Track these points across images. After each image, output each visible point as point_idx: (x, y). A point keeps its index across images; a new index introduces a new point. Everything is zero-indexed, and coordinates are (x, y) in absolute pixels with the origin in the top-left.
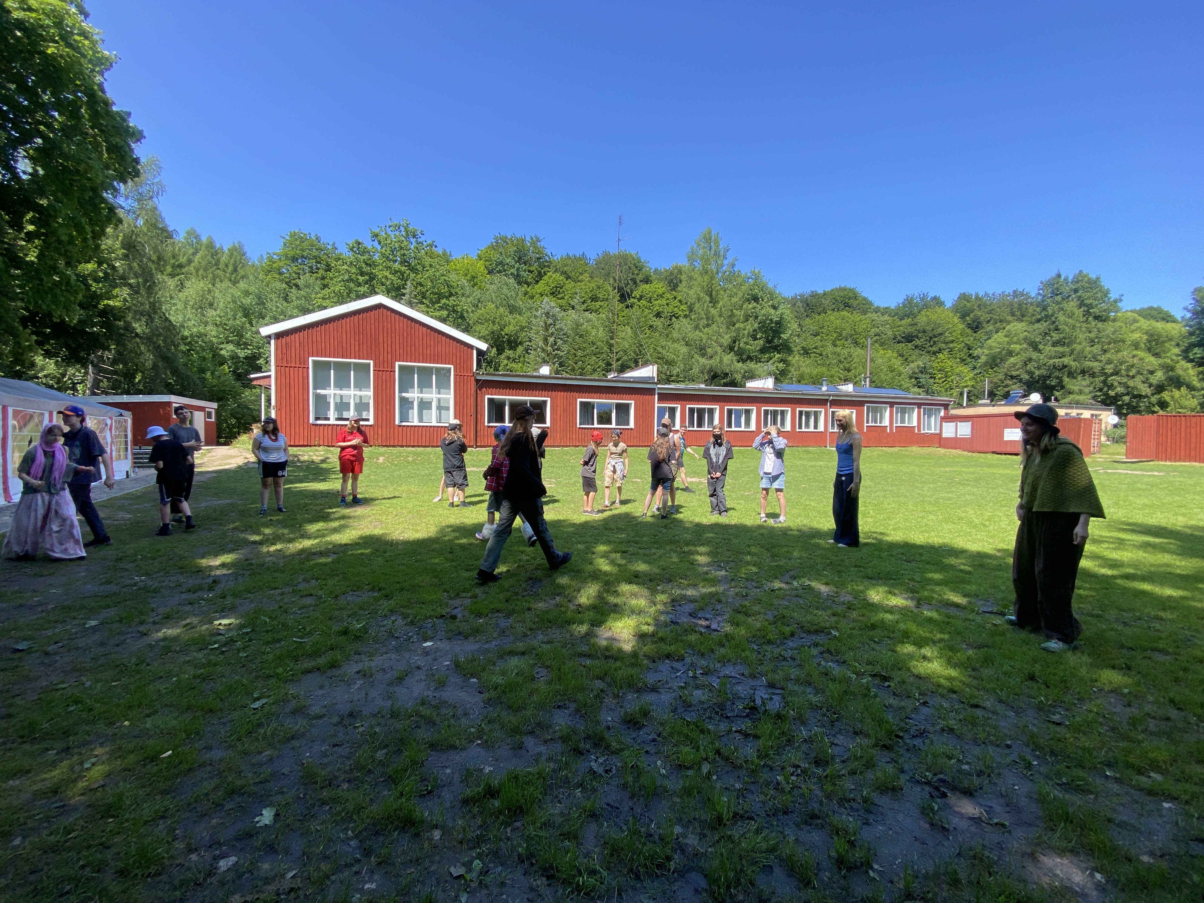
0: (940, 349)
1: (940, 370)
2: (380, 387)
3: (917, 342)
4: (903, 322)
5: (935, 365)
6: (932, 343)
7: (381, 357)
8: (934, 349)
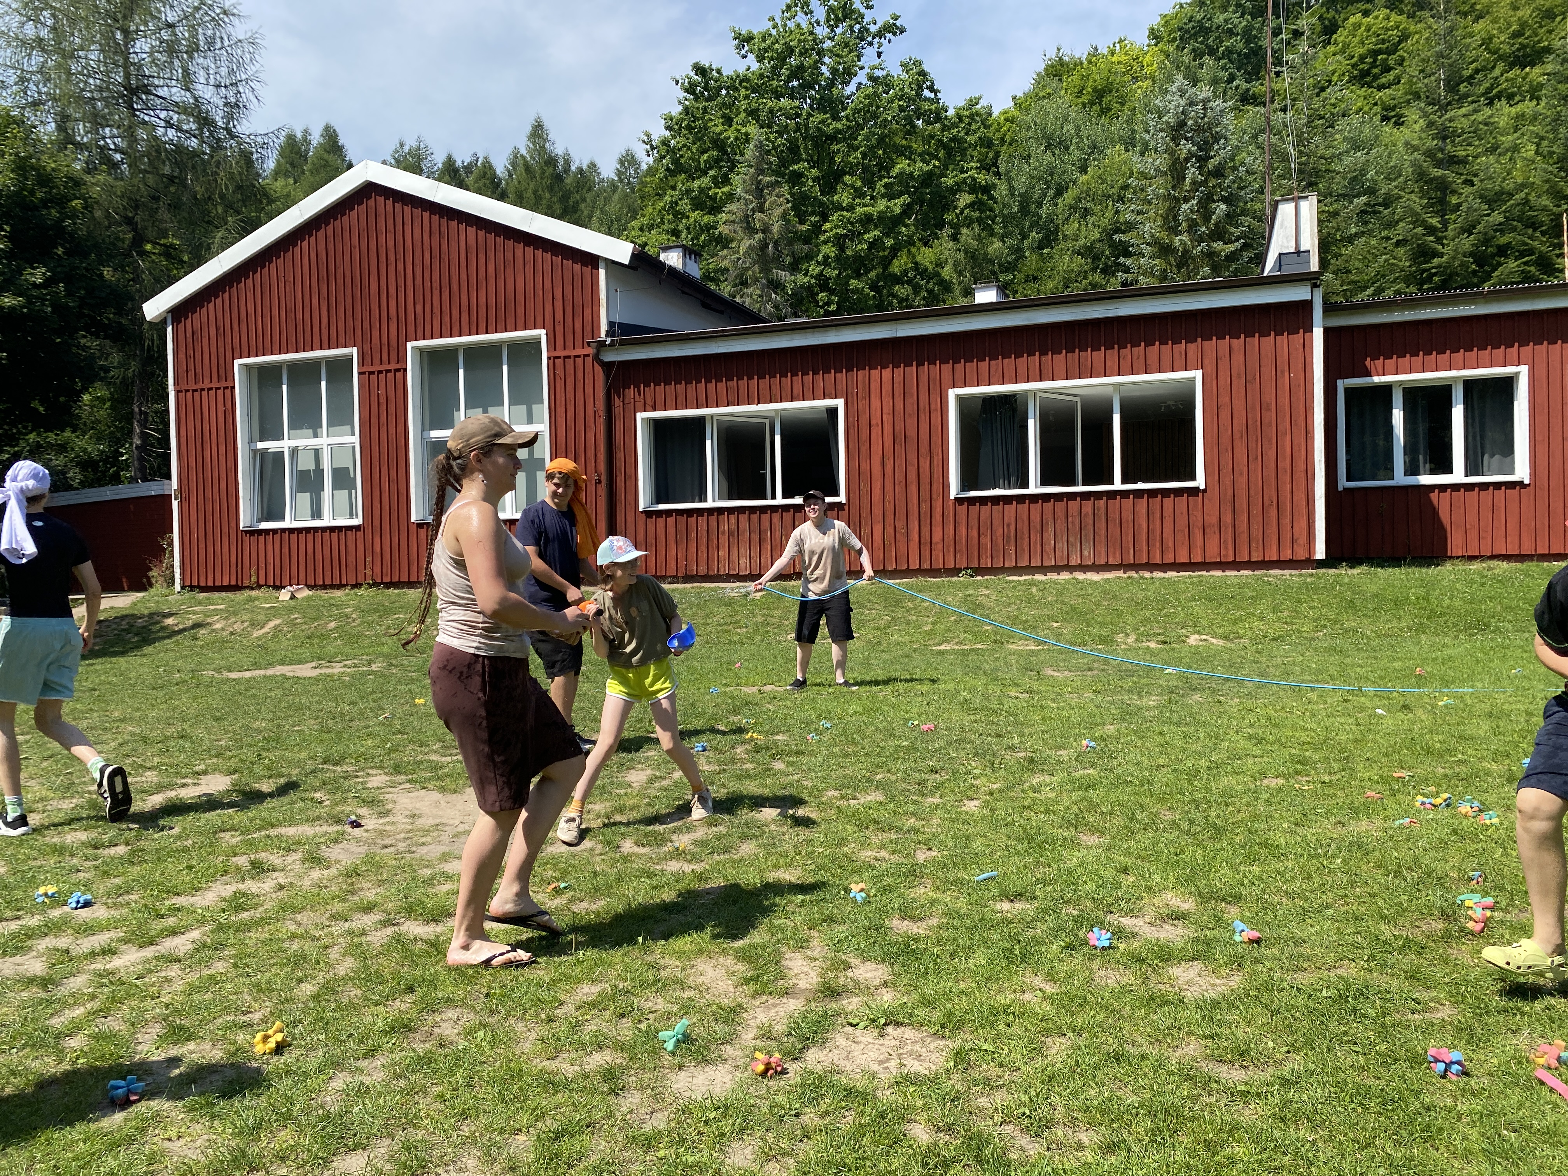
2: (374, 420)
7: (376, 334)
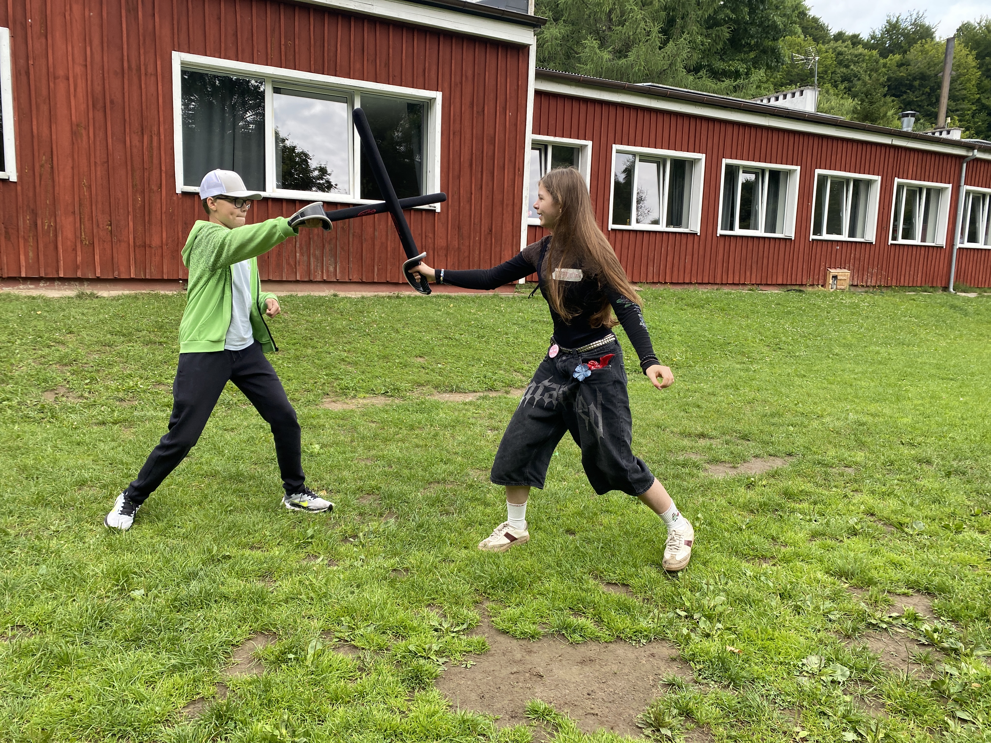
3: (912, 96)
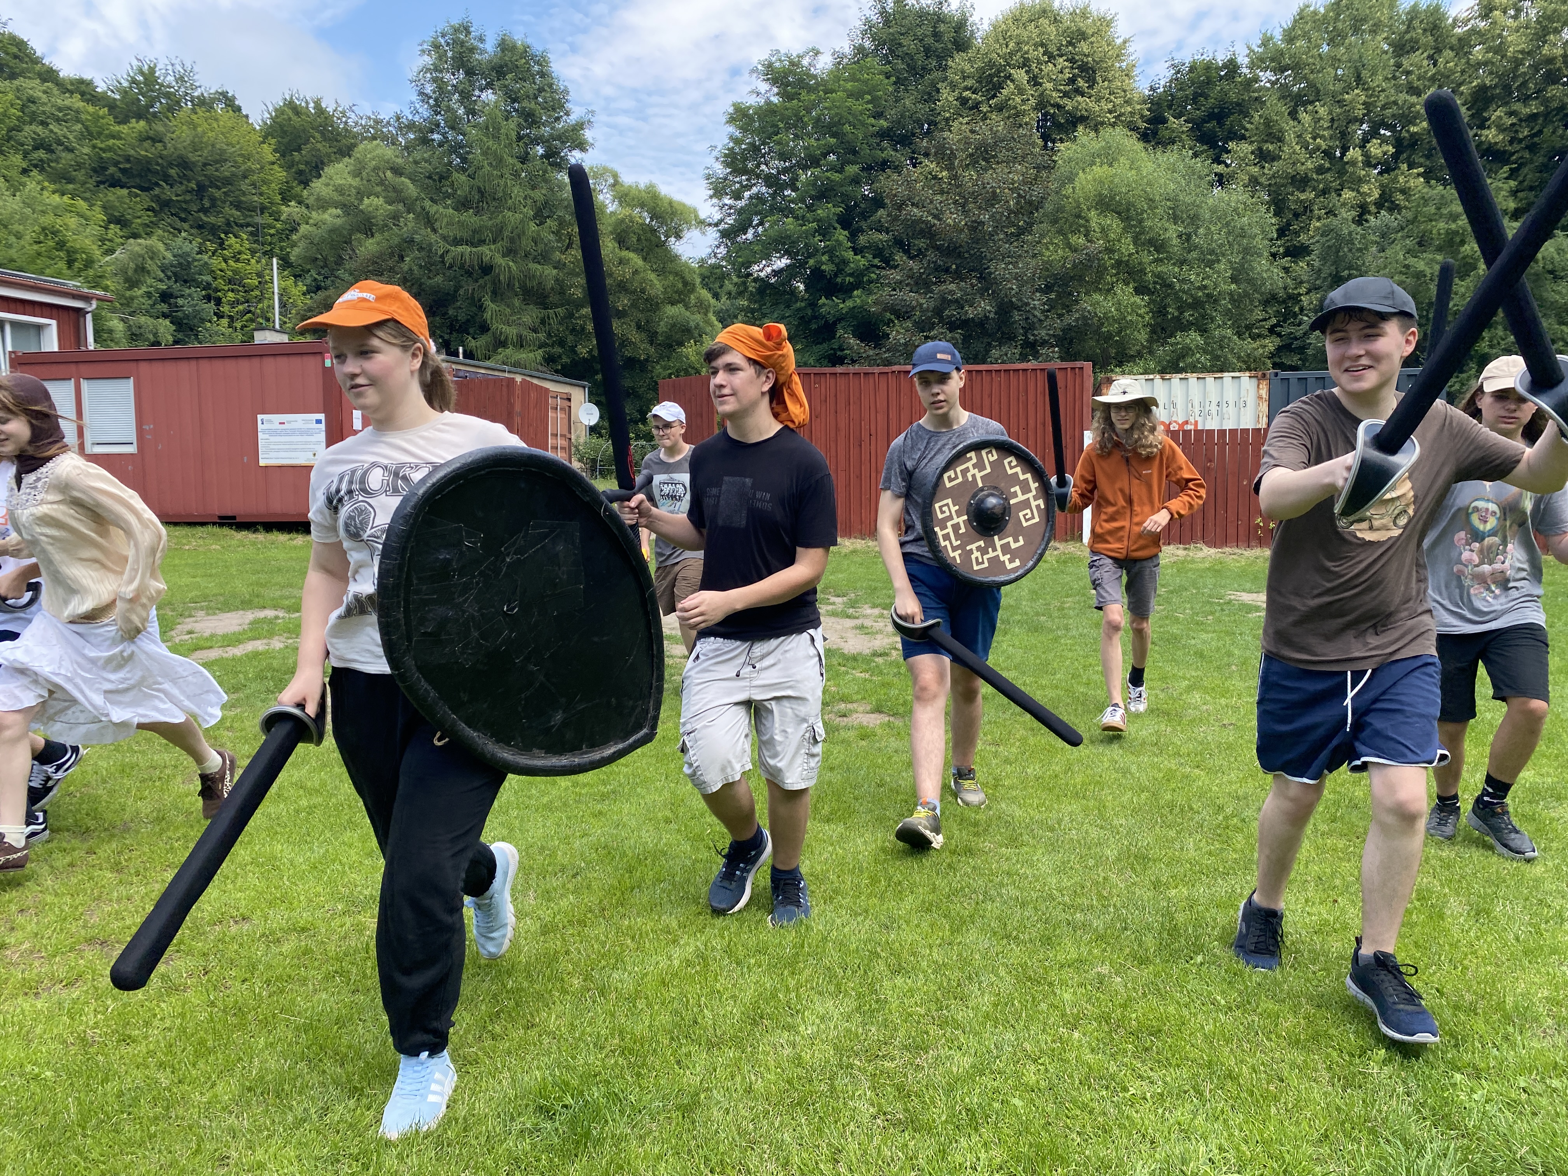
0: (228, 224)
1: (230, 282)
4: (124, 129)
5: (216, 263)
6: (207, 204)
8: (212, 219)
